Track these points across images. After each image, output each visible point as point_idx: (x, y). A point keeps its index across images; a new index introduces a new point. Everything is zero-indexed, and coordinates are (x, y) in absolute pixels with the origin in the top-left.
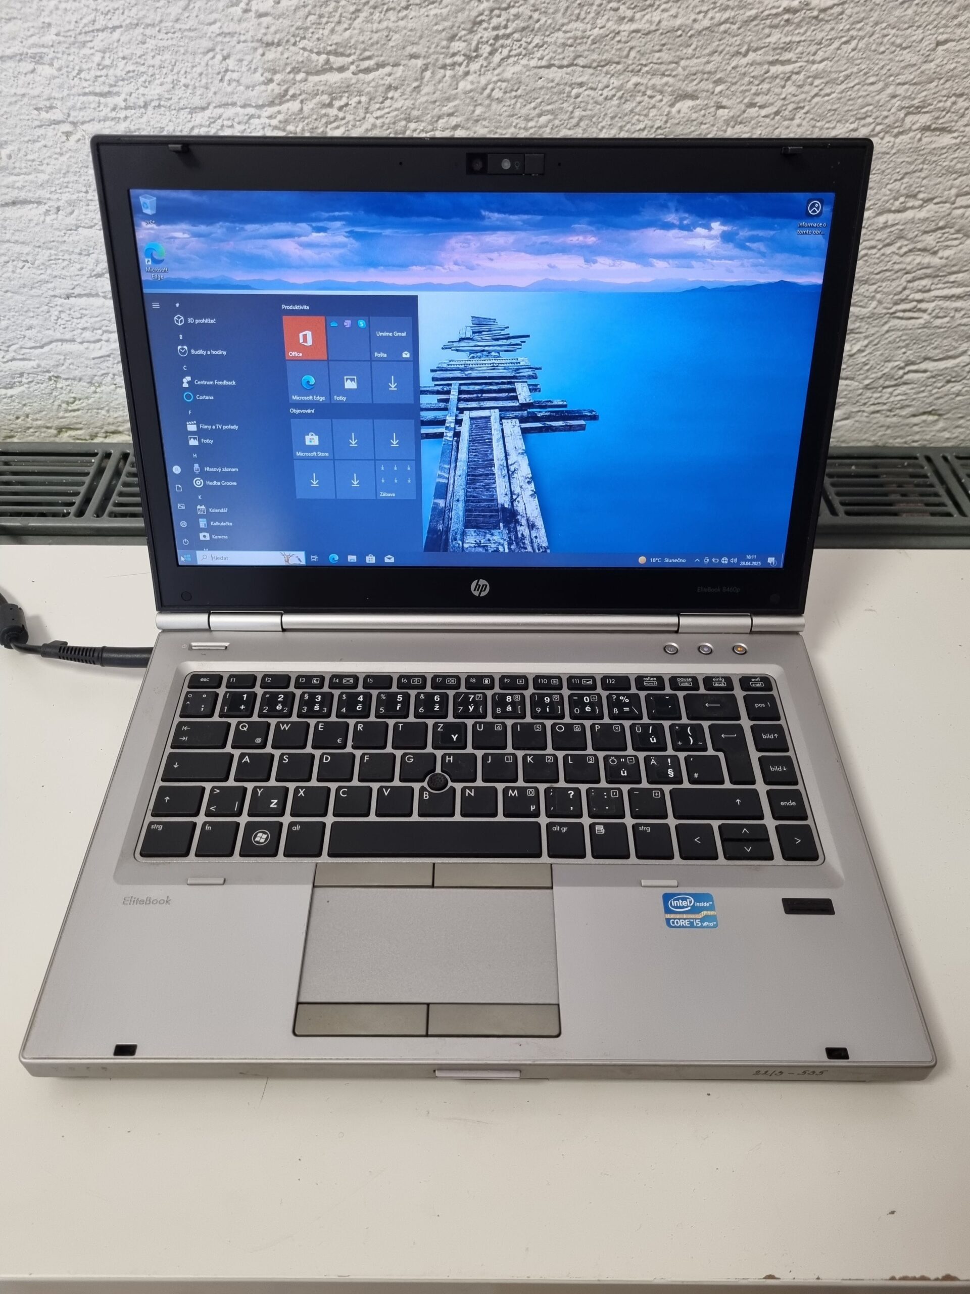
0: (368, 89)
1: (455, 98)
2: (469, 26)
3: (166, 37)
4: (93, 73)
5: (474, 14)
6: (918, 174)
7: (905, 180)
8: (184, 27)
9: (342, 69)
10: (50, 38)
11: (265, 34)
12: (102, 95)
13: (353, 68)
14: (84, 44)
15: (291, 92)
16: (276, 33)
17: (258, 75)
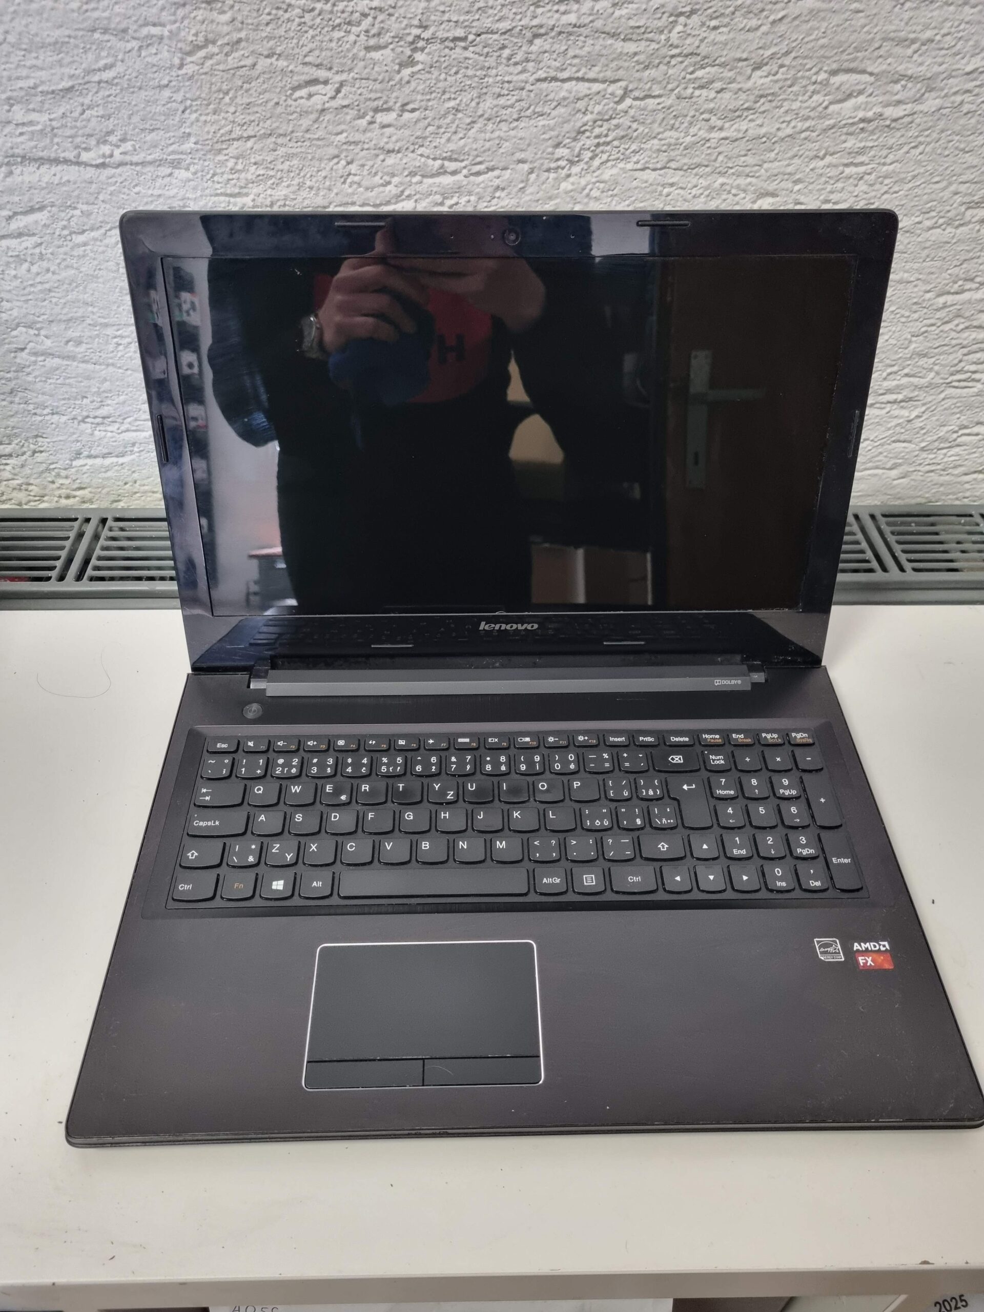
0: (478, 190)
1: (557, 197)
2: (573, 135)
3: (296, 145)
4: (225, 176)
5: (579, 124)
6: (976, 260)
7: (964, 266)
8: (312, 136)
9: (454, 173)
10: (189, 145)
11: (387, 143)
12: (231, 195)
13: (465, 172)
14: (220, 151)
15: (406, 193)
16: (397, 141)
17: (377, 178)
